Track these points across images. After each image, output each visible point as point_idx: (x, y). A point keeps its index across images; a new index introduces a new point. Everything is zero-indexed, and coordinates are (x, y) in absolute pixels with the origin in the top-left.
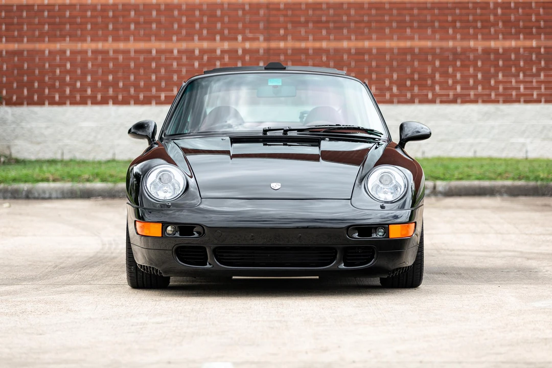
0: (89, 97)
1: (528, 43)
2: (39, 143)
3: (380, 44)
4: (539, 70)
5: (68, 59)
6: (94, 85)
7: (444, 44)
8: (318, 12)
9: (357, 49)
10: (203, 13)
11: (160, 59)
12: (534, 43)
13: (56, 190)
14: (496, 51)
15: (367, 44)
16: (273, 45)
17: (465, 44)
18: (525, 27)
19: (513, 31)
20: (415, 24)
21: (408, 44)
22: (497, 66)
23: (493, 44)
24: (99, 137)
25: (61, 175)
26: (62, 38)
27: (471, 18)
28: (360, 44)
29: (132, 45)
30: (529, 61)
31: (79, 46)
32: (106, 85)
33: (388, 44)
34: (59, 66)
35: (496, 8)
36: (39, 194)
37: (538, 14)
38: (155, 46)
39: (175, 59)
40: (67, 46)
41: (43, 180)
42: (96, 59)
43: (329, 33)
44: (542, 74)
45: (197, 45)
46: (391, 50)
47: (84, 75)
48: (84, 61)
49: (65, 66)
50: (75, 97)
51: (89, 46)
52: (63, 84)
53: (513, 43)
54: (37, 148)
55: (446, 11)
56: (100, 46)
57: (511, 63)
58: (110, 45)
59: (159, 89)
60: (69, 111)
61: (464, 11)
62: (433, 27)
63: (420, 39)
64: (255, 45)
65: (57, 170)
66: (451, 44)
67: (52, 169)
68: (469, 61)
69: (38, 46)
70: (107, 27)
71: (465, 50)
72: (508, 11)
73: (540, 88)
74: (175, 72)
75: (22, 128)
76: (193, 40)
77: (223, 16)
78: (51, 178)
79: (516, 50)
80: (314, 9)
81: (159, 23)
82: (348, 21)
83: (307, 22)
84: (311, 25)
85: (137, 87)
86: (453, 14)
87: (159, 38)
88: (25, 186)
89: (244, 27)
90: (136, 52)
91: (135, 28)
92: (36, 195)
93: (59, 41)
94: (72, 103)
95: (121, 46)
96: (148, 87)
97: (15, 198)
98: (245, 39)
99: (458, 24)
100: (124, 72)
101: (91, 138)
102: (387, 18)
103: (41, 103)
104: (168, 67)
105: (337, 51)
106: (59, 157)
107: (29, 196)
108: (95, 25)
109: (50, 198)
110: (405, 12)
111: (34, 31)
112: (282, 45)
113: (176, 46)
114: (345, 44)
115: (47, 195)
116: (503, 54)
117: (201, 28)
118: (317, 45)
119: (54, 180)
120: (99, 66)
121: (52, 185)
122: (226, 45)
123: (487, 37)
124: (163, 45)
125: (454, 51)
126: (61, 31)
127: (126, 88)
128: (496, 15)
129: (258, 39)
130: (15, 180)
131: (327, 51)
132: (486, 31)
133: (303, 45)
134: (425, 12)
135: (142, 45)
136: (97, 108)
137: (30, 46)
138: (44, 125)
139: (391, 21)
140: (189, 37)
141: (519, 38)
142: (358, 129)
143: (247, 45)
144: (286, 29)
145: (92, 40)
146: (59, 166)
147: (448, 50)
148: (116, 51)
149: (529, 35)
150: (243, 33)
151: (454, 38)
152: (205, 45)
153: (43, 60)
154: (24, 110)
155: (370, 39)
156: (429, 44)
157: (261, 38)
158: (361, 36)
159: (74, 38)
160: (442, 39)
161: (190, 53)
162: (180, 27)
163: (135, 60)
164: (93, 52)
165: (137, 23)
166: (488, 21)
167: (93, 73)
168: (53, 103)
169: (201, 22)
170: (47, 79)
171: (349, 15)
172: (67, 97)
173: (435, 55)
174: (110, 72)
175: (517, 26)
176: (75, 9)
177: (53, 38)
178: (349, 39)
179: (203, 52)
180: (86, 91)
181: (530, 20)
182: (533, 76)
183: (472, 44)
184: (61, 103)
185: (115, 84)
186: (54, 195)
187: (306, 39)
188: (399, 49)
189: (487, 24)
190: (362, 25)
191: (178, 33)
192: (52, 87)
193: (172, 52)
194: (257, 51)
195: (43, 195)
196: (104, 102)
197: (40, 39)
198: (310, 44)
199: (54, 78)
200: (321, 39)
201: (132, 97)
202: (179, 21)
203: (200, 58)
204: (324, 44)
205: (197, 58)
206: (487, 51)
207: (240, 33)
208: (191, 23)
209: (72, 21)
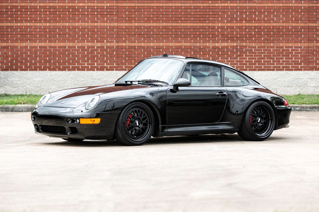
0: (38, 67)
1: (232, 44)
2: (15, 87)
3: (167, 44)
4: (237, 56)
5: (29, 50)
6: (40, 62)
7: (195, 44)
8: (140, 30)
9: (157, 46)
10: (89, 31)
11: (70, 50)
12: (235, 44)
13: (25, 108)
14: (218, 48)
15: (161, 44)
16: (120, 44)
17: (204, 44)
18: (231, 37)
19: (226, 39)
20: (183, 36)
21: (180, 44)
22: (218, 54)
23: (217, 44)
24: (42, 85)
25: (26, 101)
26: (26, 41)
27: (207, 33)
28: (158, 44)
29: (57, 44)
30: (232, 52)
31: (34, 44)
32: (46, 62)
33: (170, 44)
34: (25, 53)
35: (218, 29)
36: (17, 110)
37: (237, 32)
38: (67, 44)
39: (76, 50)
40: (28, 44)
41: (19, 103)
42: (41, 50)
43: (144, 40)
44: (238, 58)
45: (86, 44)
46: (172, 47)
47: (36, 57)
48: (36, 51)
49: (28, 53)
50: (32, 67)
51: (38, 44)
52: (27, 61)
53: (226, 44)
54: (15, 89)
55: (196, 30)
56: (43, 44)
57: (225, 53)
58: (47, 44)
59: (69, 64)
60: (29, 73)
61: (204, 30)
62: (190, 37)
63: (185, 42)
64: (112, 44)
65: (25, 99)
66: (198, 44)
67: (23, 98)
68: (206, 51)
69: (15, 44)
70: (46, 36)
71: (205, 47)
72: (223, 30)
73: (237, 64)
74: (76, 56)
75: (8, 80)
76: (85, 42)
77: (97, 31)
78: (23, 103)
79: (227, 47)
80: (138, 29)
81: (69, 34)
82: (153, 34)
83: (135, 34)
84: (136, 35)
85: (59, 63)
86: (200, 31)
87: (69, 41)
88: (11, 106)
89: (107, 37)
90: (59, 47)
91: (59, 37)
92: (16, 110)
93: (25, 42)
94: (30, 70)
95: (53, 44)
96: (64, 63)
97: (7, 111)
98: (107, 42)
99: (201, 36)
100: (53, 56)
101: (39, 85)
102: (170, 33)
103: (16, 70)
104: (73, 54)
105: (148, 47)
106: (24, 93)
107: (13, 110)
108: (40, 35)
109: (22, 111)
110: (178, 30)
111: (13, 37)
112: (124, 44)
113: (77, 45)
114: (152, 44)
115: (21, 110)
116: (221, 49)
117: (88, 37)
118: (139, 44)
119: (24, 104)
120: (42, 53)
121: (23, 105)
122: (99, 44)
123: (215, 41)
124: (71, 44)
125: (199, 47)
126: (25, 37)
127: (54, 63)
128: (218, 32)
129: (113, 42)
130: (6, 103)
131: (144, 47)
132: (214, 39)
133: (133, 44)
134: (187, 30)
135: (62, 44)
136: (42, 72)
137: (12, 44)
138: (18, 79)
139: (172, 34)
140: (83, 41)
141: (228, 42)
142: (157, 81)
143: (108, 44)
144: (125, 37)
145: (39, 42)
146: (25, 97)
147: (197, 47)
148: (50, 47)
149: (233, 41)
150: (107, 39)
151: (200, 42)
152: (90, 44)
153: (18, 51)
154: (9, 73)
155: (163, 42)
156: (189, 44)
157: (115, 42)
158: (159, 41)
159: (31, 41)
160: (194, 42)
161: (83, 48)
162: (79, 36)
163: (59, 50)
164: (40, 47)
165: (59, 35)
166: (215, 34)
167: (40, 56)
168: (22, 70)
169: (88, 34)
170: (19, 59)
171: (153, 32)
172: (28, 67)
173: (191, 49)
174: (48, 56)
175: (227, 37)
176: (32, 28)
177: (22, 41)
178: (154, 42)
179: (89, 47)
180: (37, 65)
181: (233, 34)
182: (234, 58)
183: (208, 44)
184: (26, 70)
185: (49, 62)
186: (24, 110)
187: (135, 42)
188: (175, 46)
189: (214, 36)
190: (159, 36)
191: (78, 39)
192: (21, 63)
193: (75, 47)
194: (113, 47)
195: (19, 110)
196: (45, 69)
197: (16, 41)
198: (136, 44)
199: (22, 59)
200: (141, 42)
201: (57, 67)
202: (78, 34)
203: (88, 50)
204: (142, 44)
205: (86, 50)
206: (214, 48)
207: (105, 40)
208: (83, 34)
209: (30, 33)
